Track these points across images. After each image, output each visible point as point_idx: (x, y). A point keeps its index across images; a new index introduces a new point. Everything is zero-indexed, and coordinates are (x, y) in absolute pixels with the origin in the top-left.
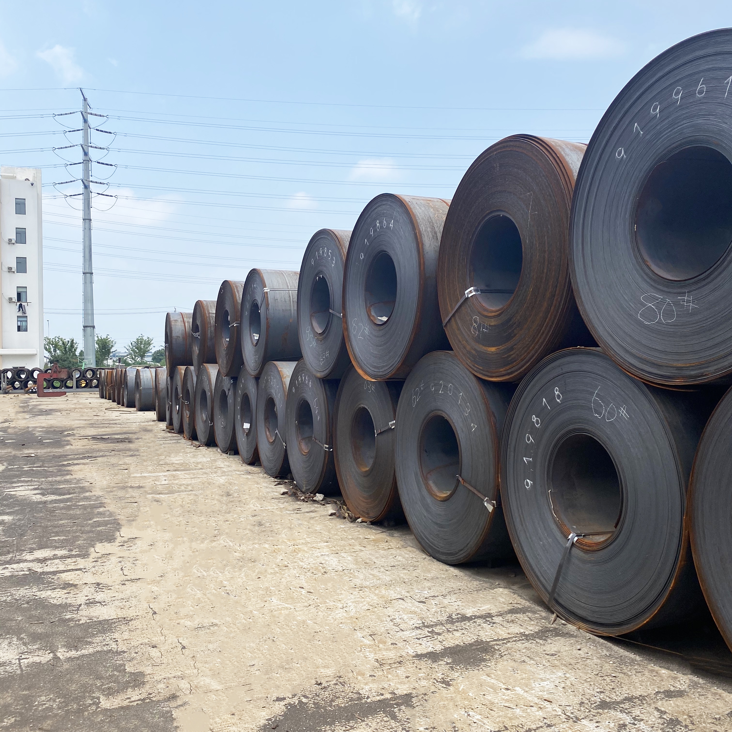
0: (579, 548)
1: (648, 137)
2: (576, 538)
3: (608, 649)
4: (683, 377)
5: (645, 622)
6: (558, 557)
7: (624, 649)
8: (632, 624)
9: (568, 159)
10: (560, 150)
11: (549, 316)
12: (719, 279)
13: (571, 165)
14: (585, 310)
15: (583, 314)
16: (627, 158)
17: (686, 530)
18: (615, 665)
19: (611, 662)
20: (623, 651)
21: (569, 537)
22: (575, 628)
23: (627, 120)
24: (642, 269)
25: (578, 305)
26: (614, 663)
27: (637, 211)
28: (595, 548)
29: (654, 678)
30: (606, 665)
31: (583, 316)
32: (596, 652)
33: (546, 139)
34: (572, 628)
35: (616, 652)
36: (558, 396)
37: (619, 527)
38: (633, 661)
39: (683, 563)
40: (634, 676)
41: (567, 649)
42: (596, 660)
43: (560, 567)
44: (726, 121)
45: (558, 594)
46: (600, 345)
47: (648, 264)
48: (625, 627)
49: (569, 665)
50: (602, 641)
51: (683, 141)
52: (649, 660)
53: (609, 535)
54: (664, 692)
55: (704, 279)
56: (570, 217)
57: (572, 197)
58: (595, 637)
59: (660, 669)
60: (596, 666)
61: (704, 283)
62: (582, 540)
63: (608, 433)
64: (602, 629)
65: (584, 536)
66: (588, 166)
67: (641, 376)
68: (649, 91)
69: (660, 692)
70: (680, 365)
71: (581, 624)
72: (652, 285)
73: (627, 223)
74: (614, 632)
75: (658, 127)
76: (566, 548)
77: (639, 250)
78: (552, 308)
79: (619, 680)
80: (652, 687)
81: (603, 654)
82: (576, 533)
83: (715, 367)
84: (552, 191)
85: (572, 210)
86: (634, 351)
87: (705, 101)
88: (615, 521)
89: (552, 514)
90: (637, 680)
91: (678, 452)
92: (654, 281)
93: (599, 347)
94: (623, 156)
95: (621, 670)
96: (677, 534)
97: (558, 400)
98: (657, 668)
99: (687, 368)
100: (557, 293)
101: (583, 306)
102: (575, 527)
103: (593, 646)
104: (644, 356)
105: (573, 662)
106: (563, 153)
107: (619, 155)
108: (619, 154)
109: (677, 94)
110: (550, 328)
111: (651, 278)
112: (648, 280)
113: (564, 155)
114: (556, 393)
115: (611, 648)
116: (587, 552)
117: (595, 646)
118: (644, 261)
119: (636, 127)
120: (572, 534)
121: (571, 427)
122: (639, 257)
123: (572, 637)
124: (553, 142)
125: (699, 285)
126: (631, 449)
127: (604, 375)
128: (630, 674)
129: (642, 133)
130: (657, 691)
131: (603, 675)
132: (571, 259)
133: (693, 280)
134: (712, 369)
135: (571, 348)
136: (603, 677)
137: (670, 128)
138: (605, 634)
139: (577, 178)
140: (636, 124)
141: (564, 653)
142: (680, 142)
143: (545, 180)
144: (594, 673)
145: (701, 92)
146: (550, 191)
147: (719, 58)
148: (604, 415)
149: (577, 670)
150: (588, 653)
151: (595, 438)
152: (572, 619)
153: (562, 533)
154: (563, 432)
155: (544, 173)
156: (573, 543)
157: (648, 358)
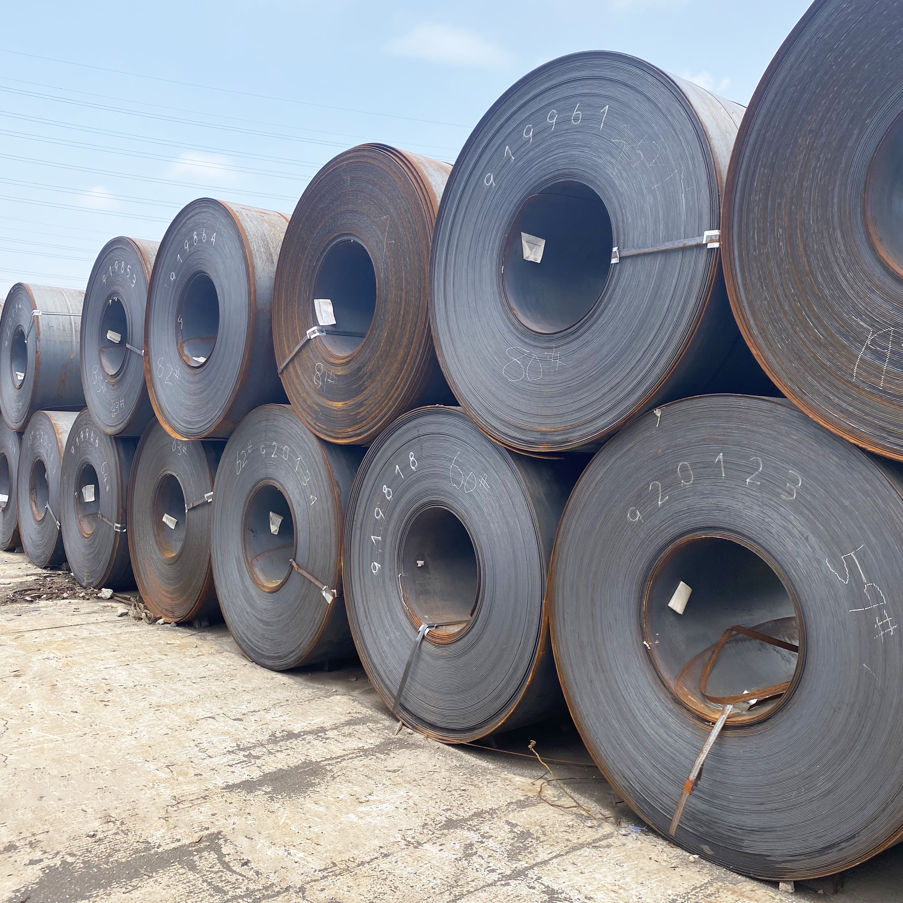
0: (430, 642)
1: (520, 164)
2: (428, 630)
3: (459, 759)
4: (548, 443)
5: (500, 724)
6: (406, 654)
7: (476, 758)
8: (486, 727)
9: (431, 180)
10: (423, 168)
11: (405, 367)
12: (587, 334)
13: (434, 188)
14: (445, 362)
15: (443, 367)
16: (496, 186)
17: (545, 616)
18: (465, 776)
19: (461, 774)
20: (474, 759)
21: (420, 629)
22: (423, 736)
23: (498, 141)
24: (509, 319)
25: (438, 356)
26: (464, 774)
27: (505, 250)
28: (449, 640)
29: (507, 787)
30: (455, 777)
31: (443, 369)
32: (444, 763)
33: (406, 153)
34: (419, 737)
35: (468, 762)
36: (413, 462)
37: (475, 615)
38: (485, 770)
39: (541, 653)
40: (485, 787)
41: (412, 762)
42: (444, 773)
43: (409, 665)
44: (602, 156)
45: (406, 699)
46: (461, 404)
47: (515, 312)
48: (476, 731)
49: (414, 781)
50: (452, 749)
51: (556, 173)
52: (502, 767)
53: (465, 625)
54: (516, 803)
55: (573, 333)
56: (432, 251)
57: (434, 226)
58: (445, 746)
59: (514, 776)
60: (444, 780)
61: (572, 337)
62: (434, 632)
63: (467, 506)
64: (451, 735)
65: (436, 627)
66: (453, 191)
67: (504, 441)
68: (522, 110)
69: (512, 803)
70: (544, 429)
71: (430, 732)
72: (518, 337)
73: (494, 264)
74: (466, 738)
75: (531, 154)
76: (416, 643)
77: (506, 296)
78: (409, 358)
79: (468, 794)
80: (504, 798)
81: (453, 765)
82: (427, 624)
83: (581, 433)
84: (411, 216)
85: (434, 242)
86: (497, 412)
87: (580, 130)
88: (472, 608)
89: (401, 602)
90: (488, 791)
91: (540, 528)
92: (522, 333)
93: (459, 406)
94: (492, 184)
95: (471, 782)
96: (536, 621)
97: (413, 468)
98: (510, 776)
99: (552, 433)
100: (415, 340)
101: (443, 357)
102: (427, 617)
103: (442, 756)
104: (507, 418)
105: (417, 777)
106: (425, 172)
107: (487, 182)
108: (488, 180)
109: (552, 117)
110: (406, 382)
111: (517, 329)
112: (514, 331)
113: (427, 175)
114: (412, 459)
115: (461, 757)
116: (438, 645)
117: (444, 757)
118: (511, 309)
119: (508, 151)
120: (423, 626)
121: (426, 500)
122: (505, 304)
123: (419, 748)
124: (415, 157)
125: (568, 340)
126: (491, 525)
127: (464, 438)
128: (481, 785)
129: (513, 158)
130: (509, 801)
131: (451, 790)
132: (431, 300)
133: (559, 335)
134: (577, 434)
135: (429, 406)
136: (450, 791)
137: (543, 156)
138: (456, 742)
139: (440, 204)
140: (507, 147)
141: (409, 768)
142: (552, 174)
143: (404, 203)
144: (441, 788)
145: (576, 119)
146: (409, 216)
147: (595, 82)
148: (463, 485)
149: (422, 787)
150: (435, 766)
151: (452, 512)
152: (420, 727)
153: (412, 624)
154: (417, 505)
155: (402, 194)
156: (424, 636)
157: (511, 420)
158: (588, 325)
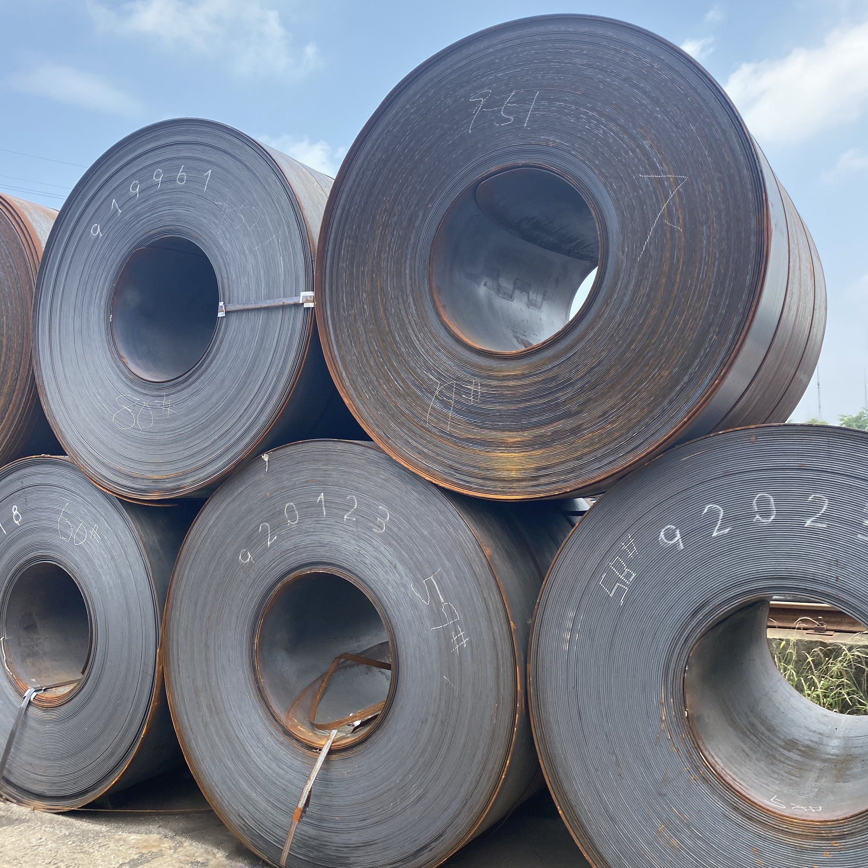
0: (37, 706)
1: (127, 217)
2: (35, 694)
3: (69, 826)
4: (159, 490)
5: (113, 782)
6: (9, 723)
7: (89, 822)
8: (99, 788)
9: (35, 225)
10: (27, 214)
11: (6, 416)
12: (197, 383)
13: (38, 234)
14: (51, 410)
15: (48, 416)
16: (103, 236)
17: (159, 666)
18: (74, 845)
19: (70, 843)
20: (86, 824)
21: (26, 695)
22: (29, 809)
23: (105, 192)
24: (118, 367)
25: (43, 404)
26: (73, 843)
27: (113, 299)
28: (57, 703)
29: (120, 848)
30: (63, 848)
31: (48, 418)
32: (52, 834)
33: (8, 197)
34: (24, 811)
35: (79, 828)
36: (17, 517)
37: (87, 671)
38: (97, 834)
39: (156, 704)
40: (96, 852)
41: (14, 840)
42: (50, 845)
43: (12, 735)
44: (206, 216)
45: (10, 772)
46: (68, 453)
47: (124, 361)
48: (90, 794)
49: (14, 860)
50: (61, 818)
51: (163, 228)
52: (117, 827)
53: (75, 685)
54: (129, 862)
55: (182, 382)
56: (35, 297)
57: (38, 271)
58: (54, 815)
59: (129, 835)
60: (50, 852)
61: (182, 386)
62: (42, 695)
63: (77, 559)
64: (62, 803)
65: (45, 690)
66: (58, 238)
67: (115, 490)
68: (129, 166)
69: (125, 863)
70: (156, 477)
71: (38, 803)
72: (127, 385)
73: (102, 312)
74: (77, 804)
75: (138, 208)
76: (21, 709)
77: (114, 344)
78: (11, 406)
79: (76, 862)
80: (116, 860)
81: (61, 834)
82: (35, 688)
83: (193, 479)
84: (13, 261)
85: (37, 288)
86: (106, 461)
87: (184, 190)
88: (83, 666)
89: (4, 667)
90: (99, 856)
91: (153, 576)
92: (131, 381)
93: (67, 455)
94: (99, 234)
95: (81, 849)
96: (150, 671)
97: (17, 522)
98: (125, 835)
99: (163, 480)
100: (17, 387)
101: (49, 405)
102: (34, 680)
103: (50, 827)
104: (118, 467)
105: (19, 855)
106: (29, 218)
107: (94, 232)
109: (158, 176)
110: (8, 431)
111: (127, 377)
112: (124, 379)
113: (31, 220)
114: (15, 513)
115: (72, 825)
116: (46, 709)
117: (52, 827)
118: (120, 357)
119: (114, 203)
120: (29, 690)
121: (32, 555)
122: (115, 352)
123: (23, 822)
124: (18, 202)
125: (179, 388)
126: (103, 576)
127: (73, 489)
128: (91, 850)
129: (120, 211)
130: (121, 862)
131: (57, 862)
132: (35, 346)
133: (169, 383)
134: (189, 480)
135: (34, 456)
136: (56, 864)
137: (150, 211)
138: (66, 809)
139: (45, 251)
140: (114, 200)
141: (9, 847)
142: (159, 229)
143: (5, 248)
144: (46, 862)
145: (181, 180)
146: (11, 261)
147: (199, 147)
148: (72, 538)
149: (24, 864)
150: (41, 839)
151: (60, 566)
152: (26, 800)
153: (17, 691)
154: (21, 562)
155: (3, 237)
156: (30, 701)
157: (122, 469)
158: (197, 374)
